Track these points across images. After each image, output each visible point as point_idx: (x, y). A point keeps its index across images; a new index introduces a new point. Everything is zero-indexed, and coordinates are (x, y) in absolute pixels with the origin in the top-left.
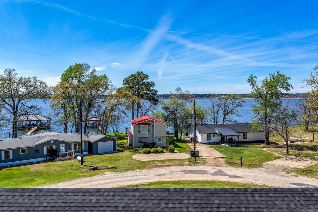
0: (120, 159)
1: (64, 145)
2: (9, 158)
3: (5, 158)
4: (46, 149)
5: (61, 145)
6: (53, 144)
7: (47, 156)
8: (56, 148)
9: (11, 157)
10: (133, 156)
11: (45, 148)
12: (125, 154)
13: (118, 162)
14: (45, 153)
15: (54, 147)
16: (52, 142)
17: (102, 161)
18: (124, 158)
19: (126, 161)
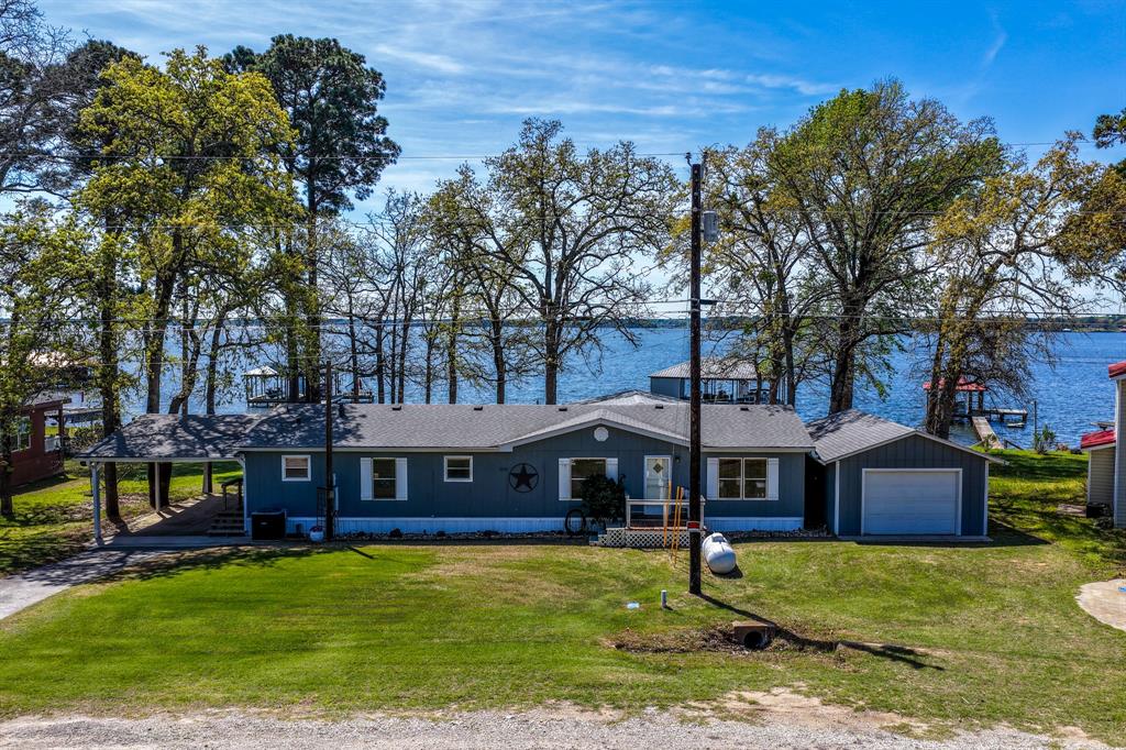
0: (970, 597)
1: (665, 461)
2: (394, 496)
3: (376, 496)
4: (568, 469)
5: (650, 461)
6: (607, 449)
7: (569, 511)
8: (622, 476)
9: (402, 493)
10: (1085, 587)
11: (565, 465)
12: (1029, 564)
13: (945, 619)
14: (564, 494)
15: (612, 465)
16: (601, 435)
17: (840, 587)
18: (1009, 595)
19: (1011, 617)
